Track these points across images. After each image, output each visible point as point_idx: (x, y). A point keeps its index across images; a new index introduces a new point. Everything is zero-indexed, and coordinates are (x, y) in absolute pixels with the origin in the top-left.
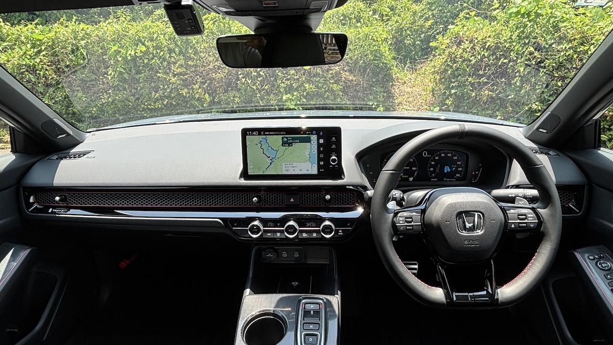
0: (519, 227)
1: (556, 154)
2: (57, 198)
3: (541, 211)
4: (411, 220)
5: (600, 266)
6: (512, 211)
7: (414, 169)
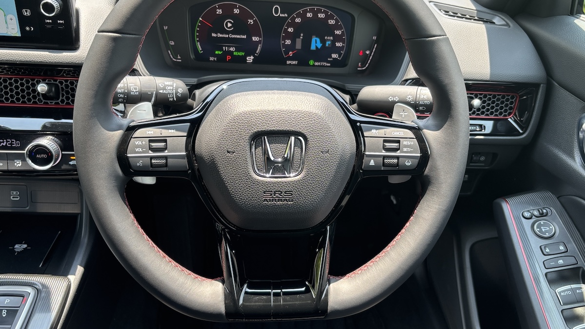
0: (384, 164)
1: (504, 23)
3: (430, 135)
4: (162, 145)
5: (537, 230)
6: (374, 132)
7: (255, 39)
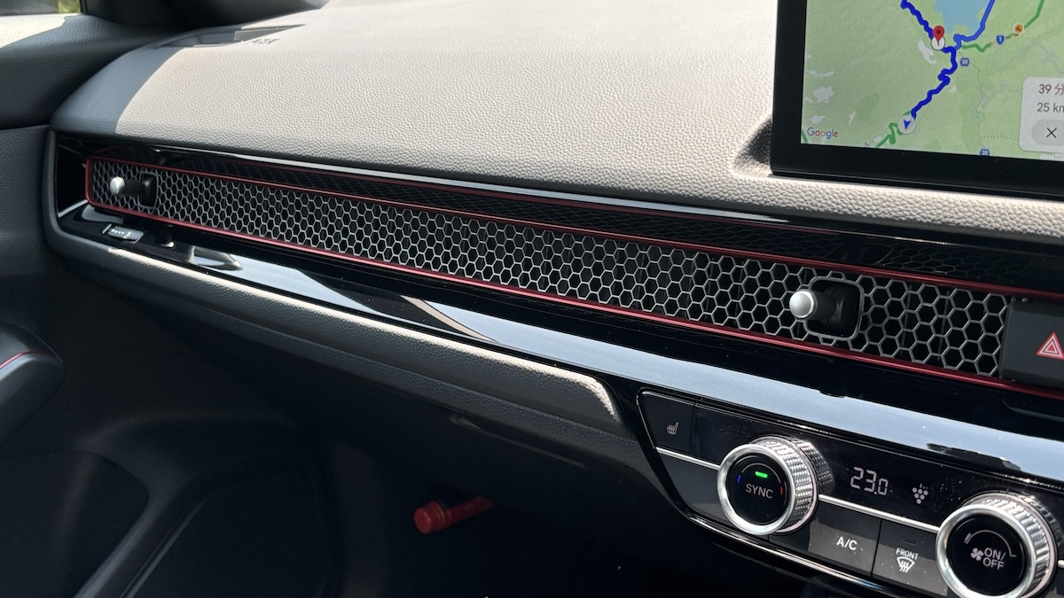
2: (117, 183)
